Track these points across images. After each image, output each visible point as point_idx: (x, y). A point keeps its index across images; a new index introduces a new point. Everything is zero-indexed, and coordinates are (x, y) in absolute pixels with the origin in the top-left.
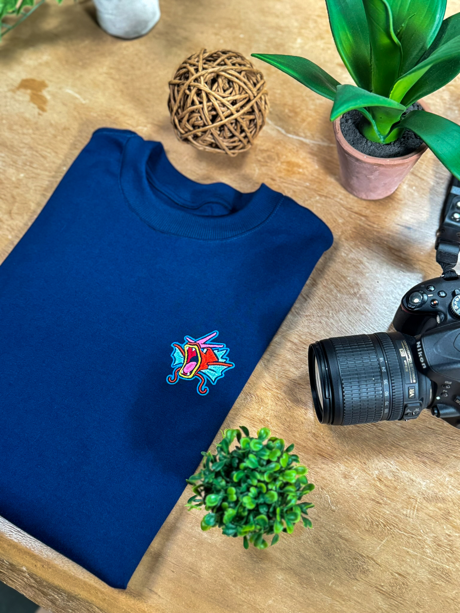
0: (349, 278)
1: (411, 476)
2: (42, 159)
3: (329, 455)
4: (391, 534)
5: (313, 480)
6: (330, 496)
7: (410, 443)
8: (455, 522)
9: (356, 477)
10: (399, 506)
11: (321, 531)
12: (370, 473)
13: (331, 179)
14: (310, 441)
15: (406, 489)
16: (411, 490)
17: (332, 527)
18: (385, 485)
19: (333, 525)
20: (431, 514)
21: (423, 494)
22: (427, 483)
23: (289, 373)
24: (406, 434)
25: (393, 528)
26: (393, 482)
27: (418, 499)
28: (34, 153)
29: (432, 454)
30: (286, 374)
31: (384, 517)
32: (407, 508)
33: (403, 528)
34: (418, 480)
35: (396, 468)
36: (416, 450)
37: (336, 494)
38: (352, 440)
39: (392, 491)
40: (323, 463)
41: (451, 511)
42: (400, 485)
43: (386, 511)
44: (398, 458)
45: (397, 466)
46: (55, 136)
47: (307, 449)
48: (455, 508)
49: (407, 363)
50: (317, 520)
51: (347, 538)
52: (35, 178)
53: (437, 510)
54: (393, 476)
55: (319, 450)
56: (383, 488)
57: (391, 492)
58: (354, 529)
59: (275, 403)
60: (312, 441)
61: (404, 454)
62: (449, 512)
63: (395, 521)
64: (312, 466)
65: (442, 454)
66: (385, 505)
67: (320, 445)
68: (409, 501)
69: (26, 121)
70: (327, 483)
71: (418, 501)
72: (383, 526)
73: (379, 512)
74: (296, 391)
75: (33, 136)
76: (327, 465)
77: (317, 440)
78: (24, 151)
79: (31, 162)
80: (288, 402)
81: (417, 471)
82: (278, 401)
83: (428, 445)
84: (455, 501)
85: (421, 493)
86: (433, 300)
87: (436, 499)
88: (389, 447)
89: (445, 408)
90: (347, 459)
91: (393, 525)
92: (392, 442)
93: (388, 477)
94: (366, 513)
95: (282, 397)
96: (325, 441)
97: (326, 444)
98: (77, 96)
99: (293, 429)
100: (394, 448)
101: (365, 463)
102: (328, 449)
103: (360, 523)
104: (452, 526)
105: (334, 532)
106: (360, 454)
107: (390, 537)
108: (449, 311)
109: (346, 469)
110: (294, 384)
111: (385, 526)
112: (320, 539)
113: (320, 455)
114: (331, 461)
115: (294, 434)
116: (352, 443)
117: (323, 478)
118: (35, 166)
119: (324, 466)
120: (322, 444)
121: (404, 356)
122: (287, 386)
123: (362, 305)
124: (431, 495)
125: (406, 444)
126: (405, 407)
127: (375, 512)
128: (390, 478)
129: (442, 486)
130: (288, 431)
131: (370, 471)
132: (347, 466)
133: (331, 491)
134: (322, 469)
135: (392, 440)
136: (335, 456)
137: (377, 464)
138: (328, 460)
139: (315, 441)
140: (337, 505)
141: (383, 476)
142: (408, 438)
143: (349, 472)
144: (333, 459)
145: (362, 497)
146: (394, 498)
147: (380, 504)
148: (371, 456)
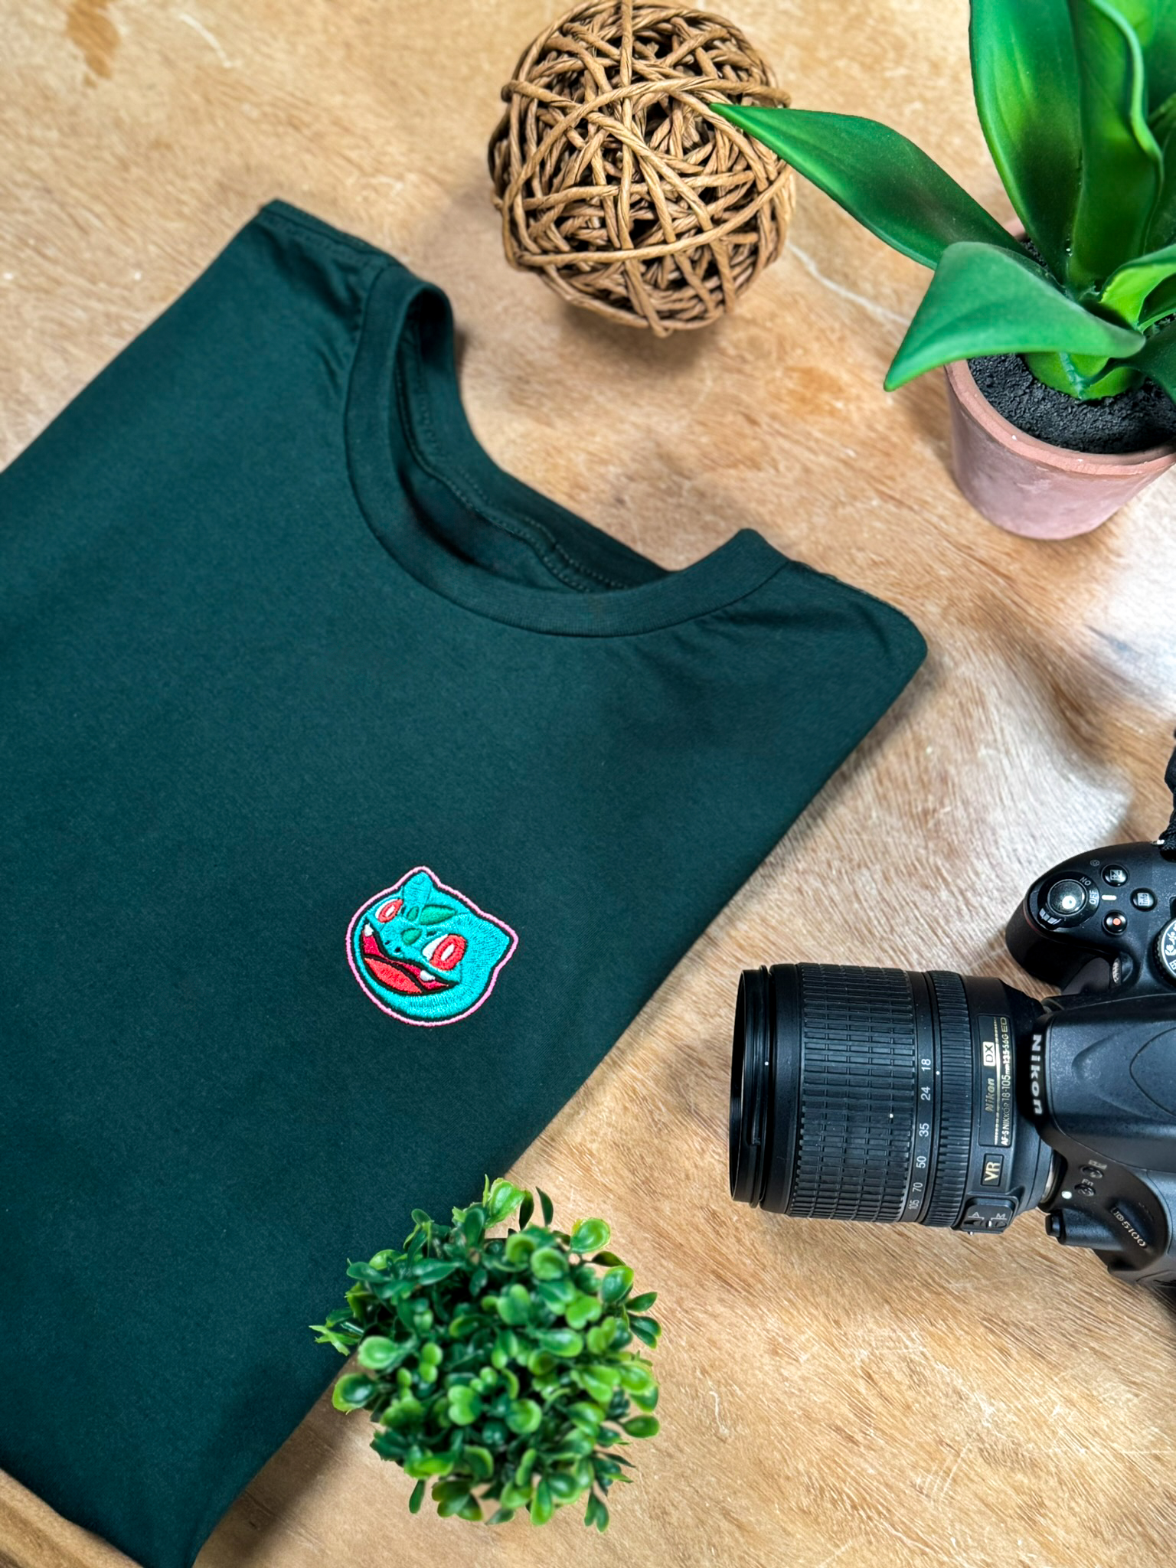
1: (959, 1383)
2: (74, 233)
3: (744, 1281)
4: (867, 1533)
5: (684, 1344)
6: (720, 1397)
7: (976, 1289)
8: (1050, 1533)
9: (803, 1357)
10: (905, 1460)
11: (676, 1489)
12: (847, 1352)
13: (924, 450)
14: (699, 1231)
15: (935, 1416)
16: (949, 1420)
17: (709, 1483)
18: (881, 1395)
19: (713, 1479)
20: (991, 1500)
21: (981, 1440)
22: (998, 1410)
23: (680, 1026)
24: (970, 1261)
25: (876, 1517)
26: (904, 1388)
27: (964, 1450)
28: (55, 208)
29: (1032, 1331)
30: (671, 1026)
31: (858, 1483)
32: (928, 1471)
33: (903, 1523)
34: (977, 1397)
35: (922, 1353)
36: (989, 1310)
37: (739, 1392)
38: (815, 1251)
39: (897, 1413)
40: (721, 1300)
41: (1047, 1502)
43: (866, 1466)
44: (932, 1325)
45: (925, 1347)
46: (124, 166)
47: (685, 1253)
48: (1060, 1494)
49: (995, 1086)
50: (670, 1456)
51: (744, 1520)
52: (47, 292)
53: (1010, 1491)
54: (907, 1372)
55: (719, 1263)
56: (875, 1403)
57: (893, 1416)
58: (767, 1501)
59: (621, 1106)
60: (704, 1235)
61: (955, 1318)
62: (1042, 1504)
63: (885, 1499)
64: (689, 1304)
65: (1059, 1337)
66: (869, 1448)
67: (724, 1250)
68: (939, 1450)
69: (46, 98)
70: (722, 1360)
71: (962, 1455)
72: (848, 1507)
73: (847, 1464)
74: (688, 1082)
75: (59, 152)
76: (732, 1308)
77: (718, 1233)
78: (26, 196)
79: (41, 239)
80: (660, 1110)
81: (978, 1371)
82: (632, 1101)
83: (1025, 1303)
84: (1064, 1476)
85: (974, 1435)
86: (1114, 914)
87: (1013, 1459)
88: (913, 1288)
89: (1085, 1224)
90: (790, 1301)
91: (877, 1509)
92: (927, 1278)
93: (895, 1373)
94: (810, 1462)
95: (645, 1092)
96: (739, 1241)
97: (742, 1249)
98: (211, 39)
99: (659, 1191)
100: (927, 1294)
101: (836, 1322)
102: (744, 1264)
103: (788, 1487)
104: (1041, 1543)
105: (711, 1499)
106: (828, 1294)
107: (862, 1539)
108: (1149, 956)
109: (780, 1329)
110: (686, 1060)
111: (854, 1507)
112: (671, 1509)
113: (719, 1277)
114: (746, 1298)
116: (815, 1260)
117: (712, 1342)
118: (50, 252)
119: (722, 1309)
120: (729, 1248)
121: (992, 1064)
122: (665, 1062)
123: (931, 860)
124: (1003, 1445)
125: (965, 1290)
126: (970, 1203)
127: (835, 1462)
128: (898, 1376)
129: (1040, 1427)
130: (641, 1193)
131: (846, 1345)
132: (787, 1320)
133: (727, 1384)
134: (714, 1316)
135: (929, 1269)
136: (760, 1286)
137: (870, 1331)
138: (736, 1294)
139: (712, 1235)
140: (735, 1424)
141: (879, 1368)
142: (973, 1273)
143: (788, 1340)
144: (751, 1294)
145: (807, 1416)
146: (897, 1435)
147: (856, 1443)
148: (859, 1305)
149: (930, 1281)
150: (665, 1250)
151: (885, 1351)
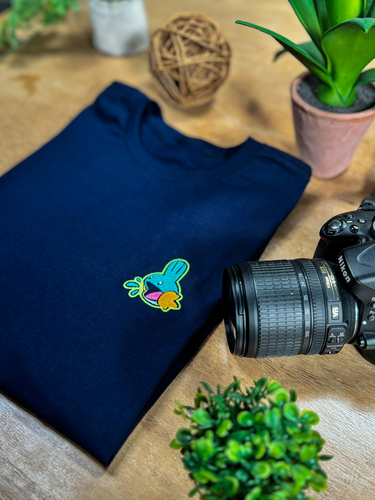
115: (220, 377)
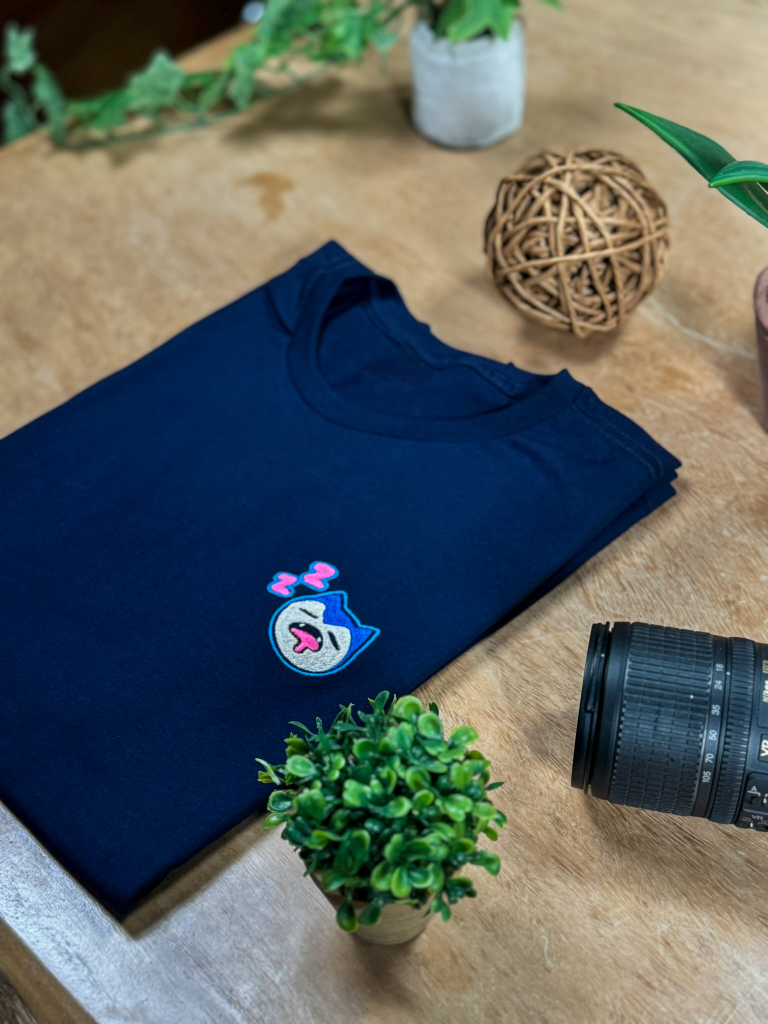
0: (723, 575)
1: (738, 957)
3: (576, 866)
5: (526, 900)
6: (550, 940)
7: (755, 895)
9: (617, 923)
10: (692, 1005)
11: (508, 998)
12: (651, 924)
14: (545, 829)
15: (717, 977)
16: (730, 982)
17: (534, 999)
18: (676, 958)
19: (538, 996)
21: (752, 998)
23: (546, 702)
26: (694, 955)
27: (739, 1005)
30: (540, 700)
32: (709, 1016)
34: (750, 969)
35: (710, 933)
37: (564, 939)
38: (632, 853)
39: (688, 972)
40: (558, 876)
42: (707, 965)
43: (659, 1004)
44: (719, 914)
45: (712, 929)
47: (533, 842)
50: (506, 975)
54: (698, 944)
55: (558, 852)
56: (670, 962)
57: (684, 974)
58: (578, 1018)
59: (498, 744)
60: (549, 831)
61: (737, 912)
64: (532, 875)
66: (662, 992)
67: (563, 844)
68: (718, 1003)
69: (240, 226)
70: (553, 916)
71: (738, 1008)
73: (645, 1002)
74: (548, 735)
76: (565, 882)
77: (559, 832)
80: (526, 750)
81: (753, 951)
82: (507, 742)
85: (748, 995)
88: (706, 889)
90: (610, 884)
92: (716, 882)
93: (688, 944)
94: (616, 996)
95: (516, 738)
96: (575, 839)
97: (577, 845)
99: (519, 799)
100: (717, 894)
101: (645, 903)
102: (577, 855)
103: (596, 1012)
106: (639, 883)
109: (601, 902)
110: (547, 722)
112: (502, 1012)
113: (557, 860)
114: (576, 877)
116: (631, 860)
117: (547, 903)
119: (557, 882)
120: (567, 843)
122: (533, 721)
125: (747, 895)
127: (635, 999)
128: (690, 946)
131: (651, 920)
132: (606, 896)
133: (556, 933)
134: (551, 886)
135: (719, 877)
136: (588, 871)
137: (671, 913)
138: (569, 873)
139: (555, 833)
140: (558, 962)
141: (675, 938)
142: (753, 884)
143: (606, 910)
144: (581, 875)
145: (616, 963)
146: (685, 986)
147: (653, 988)
148: (663, 894)
149: (719, 885)
150: (519, 838)
151: (681, 928)
